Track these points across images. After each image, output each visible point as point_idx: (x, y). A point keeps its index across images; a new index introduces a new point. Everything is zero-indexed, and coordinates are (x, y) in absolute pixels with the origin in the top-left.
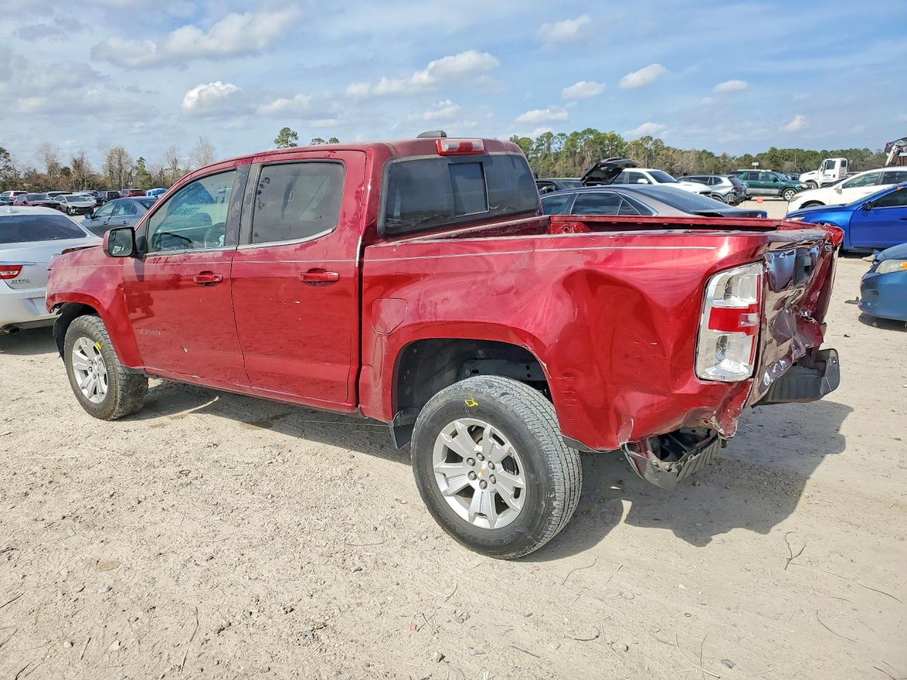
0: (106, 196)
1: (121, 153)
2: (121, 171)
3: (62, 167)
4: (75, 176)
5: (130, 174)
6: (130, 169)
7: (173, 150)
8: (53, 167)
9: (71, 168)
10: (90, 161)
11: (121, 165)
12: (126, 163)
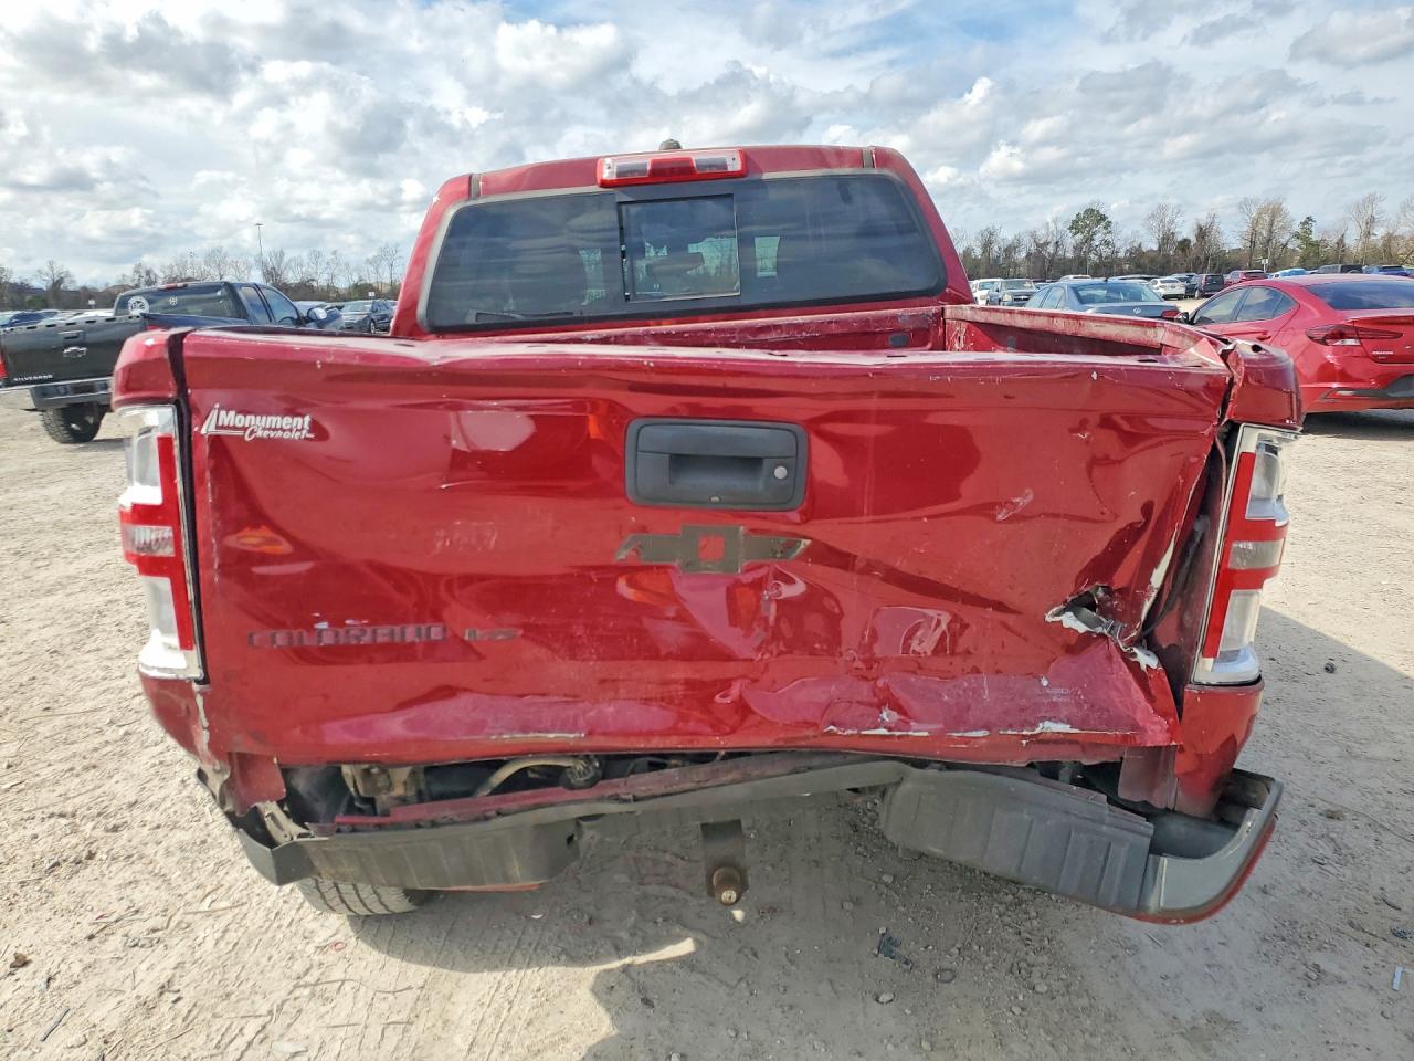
0: (1203, 281)
1: (1275, 212)
2: (1269, 240)
3: (1179, 238)
4: (1193, 252)
5: (1285, 246)
6: (1287, 237)
7: (1371, 200)
8: (1166, 239)
9: (1193, 240)
10: (1222, 228)
11: (1271, 231)
12: (1283, 228)
